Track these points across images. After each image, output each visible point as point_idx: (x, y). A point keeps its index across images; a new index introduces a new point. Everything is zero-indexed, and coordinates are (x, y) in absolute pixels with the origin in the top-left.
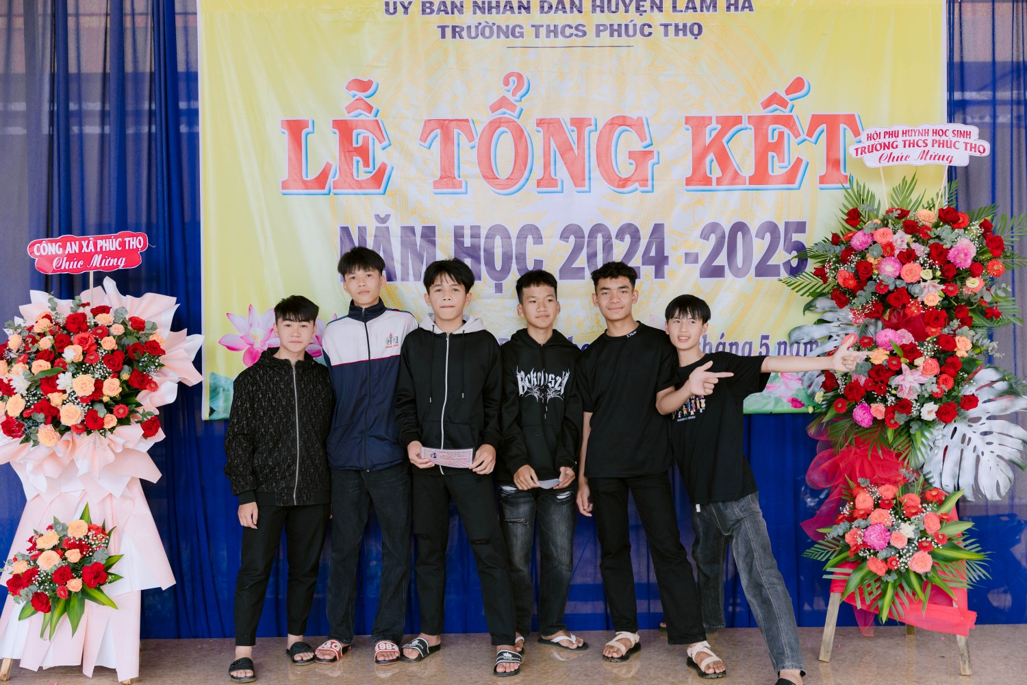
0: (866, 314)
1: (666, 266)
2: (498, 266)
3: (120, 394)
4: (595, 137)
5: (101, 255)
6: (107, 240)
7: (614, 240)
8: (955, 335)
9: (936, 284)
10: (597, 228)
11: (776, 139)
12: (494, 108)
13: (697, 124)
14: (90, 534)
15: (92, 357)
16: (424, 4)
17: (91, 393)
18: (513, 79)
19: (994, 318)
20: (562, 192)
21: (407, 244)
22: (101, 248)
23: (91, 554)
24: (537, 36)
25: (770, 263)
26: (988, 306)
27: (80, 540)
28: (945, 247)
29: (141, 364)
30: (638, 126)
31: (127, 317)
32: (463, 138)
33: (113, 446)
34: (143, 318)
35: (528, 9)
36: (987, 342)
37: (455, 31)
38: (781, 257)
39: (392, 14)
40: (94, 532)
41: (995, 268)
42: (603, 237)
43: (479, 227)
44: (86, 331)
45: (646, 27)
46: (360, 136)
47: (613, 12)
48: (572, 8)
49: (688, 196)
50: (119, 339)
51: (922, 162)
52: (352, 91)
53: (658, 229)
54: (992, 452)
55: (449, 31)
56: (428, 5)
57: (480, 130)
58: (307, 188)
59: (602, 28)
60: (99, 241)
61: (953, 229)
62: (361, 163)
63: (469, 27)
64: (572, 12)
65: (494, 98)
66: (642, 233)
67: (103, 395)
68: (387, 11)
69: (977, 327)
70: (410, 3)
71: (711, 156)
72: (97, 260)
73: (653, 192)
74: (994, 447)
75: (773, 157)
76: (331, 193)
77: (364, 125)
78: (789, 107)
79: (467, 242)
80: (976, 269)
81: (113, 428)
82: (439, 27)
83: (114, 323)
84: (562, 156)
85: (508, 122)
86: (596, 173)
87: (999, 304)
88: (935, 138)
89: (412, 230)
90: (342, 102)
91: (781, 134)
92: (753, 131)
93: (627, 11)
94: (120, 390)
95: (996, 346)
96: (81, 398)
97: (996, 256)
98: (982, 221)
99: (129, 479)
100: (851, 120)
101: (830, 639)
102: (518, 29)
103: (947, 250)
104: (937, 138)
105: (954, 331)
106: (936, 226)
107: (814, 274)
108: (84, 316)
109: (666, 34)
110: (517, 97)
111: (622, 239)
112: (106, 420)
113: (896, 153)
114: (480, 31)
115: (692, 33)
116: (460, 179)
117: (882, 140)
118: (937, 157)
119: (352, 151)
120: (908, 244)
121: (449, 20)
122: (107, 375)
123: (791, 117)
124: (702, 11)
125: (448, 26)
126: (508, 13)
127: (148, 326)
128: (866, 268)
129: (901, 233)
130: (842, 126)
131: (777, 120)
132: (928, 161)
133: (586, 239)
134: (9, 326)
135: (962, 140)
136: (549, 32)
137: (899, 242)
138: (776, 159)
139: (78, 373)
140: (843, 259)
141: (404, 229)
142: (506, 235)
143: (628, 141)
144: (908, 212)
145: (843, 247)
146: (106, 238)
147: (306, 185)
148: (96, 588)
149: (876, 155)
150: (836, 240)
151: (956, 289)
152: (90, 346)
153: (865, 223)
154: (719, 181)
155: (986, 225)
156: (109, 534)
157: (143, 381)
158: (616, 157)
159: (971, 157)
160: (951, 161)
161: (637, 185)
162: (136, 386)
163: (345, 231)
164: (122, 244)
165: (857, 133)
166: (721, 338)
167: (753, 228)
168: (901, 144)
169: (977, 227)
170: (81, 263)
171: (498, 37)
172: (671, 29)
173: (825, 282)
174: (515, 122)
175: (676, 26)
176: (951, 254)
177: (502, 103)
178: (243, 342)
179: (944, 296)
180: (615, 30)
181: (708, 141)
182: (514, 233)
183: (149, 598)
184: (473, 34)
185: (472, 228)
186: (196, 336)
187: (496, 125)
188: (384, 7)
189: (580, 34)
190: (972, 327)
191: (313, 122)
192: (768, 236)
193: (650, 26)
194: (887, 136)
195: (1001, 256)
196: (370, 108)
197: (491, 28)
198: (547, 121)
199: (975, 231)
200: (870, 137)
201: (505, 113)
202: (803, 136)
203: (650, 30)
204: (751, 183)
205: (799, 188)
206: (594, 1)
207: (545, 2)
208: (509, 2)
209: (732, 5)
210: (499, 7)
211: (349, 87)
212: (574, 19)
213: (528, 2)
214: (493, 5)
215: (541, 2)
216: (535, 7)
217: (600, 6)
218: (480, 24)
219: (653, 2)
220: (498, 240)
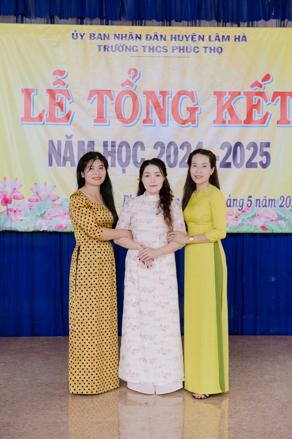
2: (124, 160)
4: (171, 100)
7: (179, 149)
10: (171, 144)
11: (257, 103)
12: (123, 85)
13: (219, 95)
16: (90, 35)
18: (133, 71)
20: (155, 126)
21: (81, 149)
24: (144, 51)
25: (253, 161)
30: (191, 95)
32: (108, 99)
35: (140, 38)
37: (106, 48)
38: (258, 159)
39: (75, 39)
42: (174, 148)
43: (115, 142)
45: (196, 48)
46: (59, 97)
47: (181, 41)
48: (161, 38)
49: (215, 129)
52: (56, 75)
53: (200, 145)
55: (102, 48)
56: (93, 35)
57: (116, 95)
58: (33, 121)
59: (175, 48)
62: (59, 110)
63: (112, 46)
64: (161, 40)
65: (123, 80)
66: (192, 146)
68: (73, 37)
70: (84, 34)
71: (226, 110)
73: (197, 127)
75: (255, 111)
76: (45, 124)
77: (61, 92)
78: (263, 87)
79: (109, 148)
82: (97, 46)
84: (155, 108)
85: (130, 92)
86: (171, 117)
89: (83, 142)
90: (50, 81)
91: (259, 101)
92: (246, 98)
93: (187, 40)
102: (135, 48)
109: (206, 52)
111: (183, 149)
114: (117, 48)
115: (218, 51)
116: (106, 119)
119: (55, 104)
121: (103, 43)
123: (264, 92)
124: (223, 41)
125: (102, 45)
126: (131, 40)
130: (288, 97)
131: (258, 94)
133: (166, 149)
136: (150, 49)
138: (256, 112)
141: (79, 142)
142: (128, 146)
143: (186, 103)
154: (229, 122)
158: (181, 110)
161: (190, 123)
163: (51, 142)
166: (229, 197)
167: (245, 145)
171: (126, 51)
172: (208, 49)
174: (133, 92)
175: (211, 48)
177: (127, 83)
178: (1, 194)
181: (224, 103)
182: (132, 145)
184: (114, 49)
185: (112, 142)
187: (124, 93)
188: (71, 35)
189: (165, 51)
191: (37, 90)
192: (252, 149)
193: (198, 48)
196: (64, 84)
197: (122, 47)
198: (148, 92)
201: (128, 88)
202: (270, 101)
203: (198, 50)
204: (244, 123)
205: (267, 126)
206: (171, 35)
207: (148, 35)
208: (131, 35)
209: (237, 39)
210: (126, 37)
211: (55, 73)
212: (162, 43)
213: (140, 35)
214: (124, 36)
215: (146, 35)
216: (144, 37)
217: (174, 38)
218: (117, 45)
219: (200, 36)
220: (124, 148)
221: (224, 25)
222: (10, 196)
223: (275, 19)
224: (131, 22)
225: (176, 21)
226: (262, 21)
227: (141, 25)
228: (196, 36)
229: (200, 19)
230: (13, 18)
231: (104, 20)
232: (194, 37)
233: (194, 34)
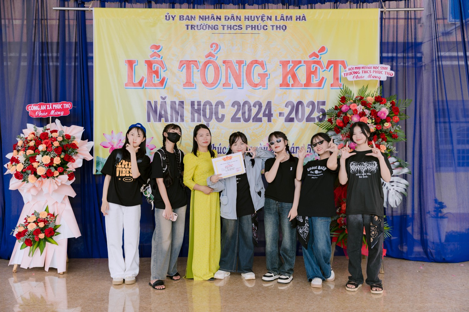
0: (346, 136)
1: (272, 118)
2: (208, 116)
3: (60, 163)
4: (245, 67)
5: (54, 111)
6: (57, 105)
7: (252, 107)
8: (380, 144)
9: (373, 125)
10: (246, 103)
11: (314, 70)
12: (207, 57)
13: (284, 64)
14: (48, 217)
15: (50, 149)
16: (180, 16)
17: (49, 163)
18: (214, 45)
19: (395, 138)
20: (232, 88)
21: (173, 108)
22: (54, 108)
23: (48, 224)
24: (223, 29)
25: (312, 117)
26: (393, 134)
27: (44, 219)
28: (376, 111)
29: (69, 152)
30: (262, 64)
31: (64, 134)
32: (195, 68)
33: (57, 183)
34: (70, 135)
35: (220, 19)
36: (392, 147)
37: (192, 27)
38: (316, 114)
39: (168, 20)
40: (50, 216)
41: (396, 119)
42: (248, 106)
43: (200, 102)
44: (47, 139)
45: (265, 26)
46: (155, 67)
47: (253, 21)
48: (237, 19)
49: (280, 91)
50: (60, 142)
51: (369, 79)
53: (269, 103)
54: (394, 189)
55: (190, 27)
56: (182, 17)
58: (135, 86)
59: (248, 26)
60: (53, 105)
61: (380, 104)
62: (156, 77)
63: (197, 26)
64: (237, 20)
65: (207, 53)
66: (263, 105)
67: (53, 163)
68: (166, 19)
69: (389, 142)
70: (175, 16)
71: (290, 76)
72: (52, 112)
73: (267, 89)
74: (395, 187)
75: (313, 76)
76: (144, 88)
77: (157, 62)
78: (319, 57)
79: (196, 107)
80: (388, 119)
81: (58, 176)
82: (186, 25)
83: (59, 136)
84: (233, 75)
85: (212, 62)
86: (246, 82)
87: (397, 133)
88: (374, 70)
89: (175, 102)
90: (148, 54)
91: (316, 68)
92: (305, 66)
93: (258, 20)
94: (60, 161)
95: (395, 149)
96: (45, 165)
97: (396, 115)
98: (391, 101)
99: (64, 196)
100: (343, 63)
101: (332, 260)
102: (216, 27)
103: (377, 112)
104: (375, 70)
105: (380, 143)
106: (374, 103)
107: (328, 121)
108: (47, 134)
109: (273, 29)
110: (216, 52)
111: (255, 107)
112: (55, 173)
113: (359, 75)
114: (202, 27)
115: (283, 29)
116: (193, 83)
117: (354, 70)
118: (375, 77)
119: (152, 72)
120: (363, 110)
121: (190, 23)
122: (55, 156)
123: (320, 61)
124: (286, 20)
125: (189, 25)
126: (213, 20)
127: (72, 138)
128: (347, 118)
129: (360, 105)
130: (340, 65)
131: (315, 62)
132: (371, 79)
133: (241, 107)
134: (18, 137)
135: (384, 71)
136: (228, 28)
137: (359, 108)
138: (314, 77)
139: (44, 155)
140: (338, 115)
141: (172, 102)
142: (211, 105)
143: (258, 70)
144: (363, 98)
145: (339, 111)
146: (56, 104)
147: (134, 85)
148: (50, 237)
149: (352, 76)
150: (336, 108)
151: (381, 127)
152: (49, 145)
153: (347, 102)
154: (292, 85)
155: (393, 103)
156: (56, 217)
157: (69, 158)
158: (253, 76)
159: (388, 77)
160: (380, 79)
161: (261, 86)
162: (66, 160)
163: (149, 103)
164: (63, 106)
165: (345, 68)
166: (293, 145)
167: (305, 103)
168: (361, 72)
169: (389, 103)
170: (47, 113)
171: (209, 29)
172: (275, 27)
173: (332, 124)
174: (215, 62)
175: (277, 26)
176: (379, 114)
177: (210, 55)
178: (109, 144)
179: (376, 129)
180: (253, 27)
181: (288, 70)
182: (214, 104)
183: (71, 241)
184: (199, 28)
185: (198, 102)
186: (91, 142)
187: (208, 63)
188: (165, 17)
189: (240, 28)
190: (387, 141)
191: (137, 61)
192: (311, 106)
193: (267, 26)
194: (356, 69)
195: (398, 115)
196: (159, 56)
197: (206, 26)
198: (227, 62)
199: (388, 105)
200: (349, 69)
201: (211, 58)
202: (325, 69)
203: (267, 28)
204: (304, 87)
205: (323, 89)
206: (245, 16)
207: (226, 16)
208: (213, 16)
209: (298, 18)
210: (209, 18)
211: (151, 48)
212: (238, 23)
213: (220, 16)
214: (207, 17)
215: (225, 16)
216: (223, 19)
217: (248, 18)
218: (202, 24)
219: (268, 17)
220: (208, 107)
221: (288, 8)
222: (117, 146)
223: (329, 2)
224: (213, 6)
225: (249, 5)
226: (318, 4)
227: (221, 8)
228: (265, 16)
229: (268, 3)
230: (118, 4)
231: (191, 4)
232: (263, 17)
233: (263, 15)
